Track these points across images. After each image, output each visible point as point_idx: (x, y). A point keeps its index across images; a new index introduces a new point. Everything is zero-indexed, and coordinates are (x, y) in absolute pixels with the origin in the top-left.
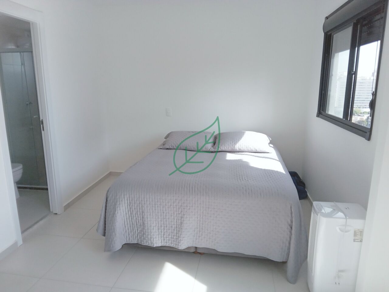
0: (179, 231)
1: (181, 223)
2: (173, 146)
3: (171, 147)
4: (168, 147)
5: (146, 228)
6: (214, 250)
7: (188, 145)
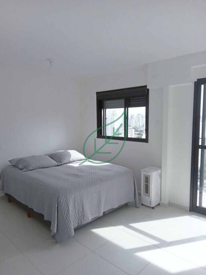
0: (99, 206)
1: (100, 200)
2: (35, 167)
3: (33, 169)
4: (32, 169)
5: (85, 212)
6: (112, 209)
7: (44, 164)
